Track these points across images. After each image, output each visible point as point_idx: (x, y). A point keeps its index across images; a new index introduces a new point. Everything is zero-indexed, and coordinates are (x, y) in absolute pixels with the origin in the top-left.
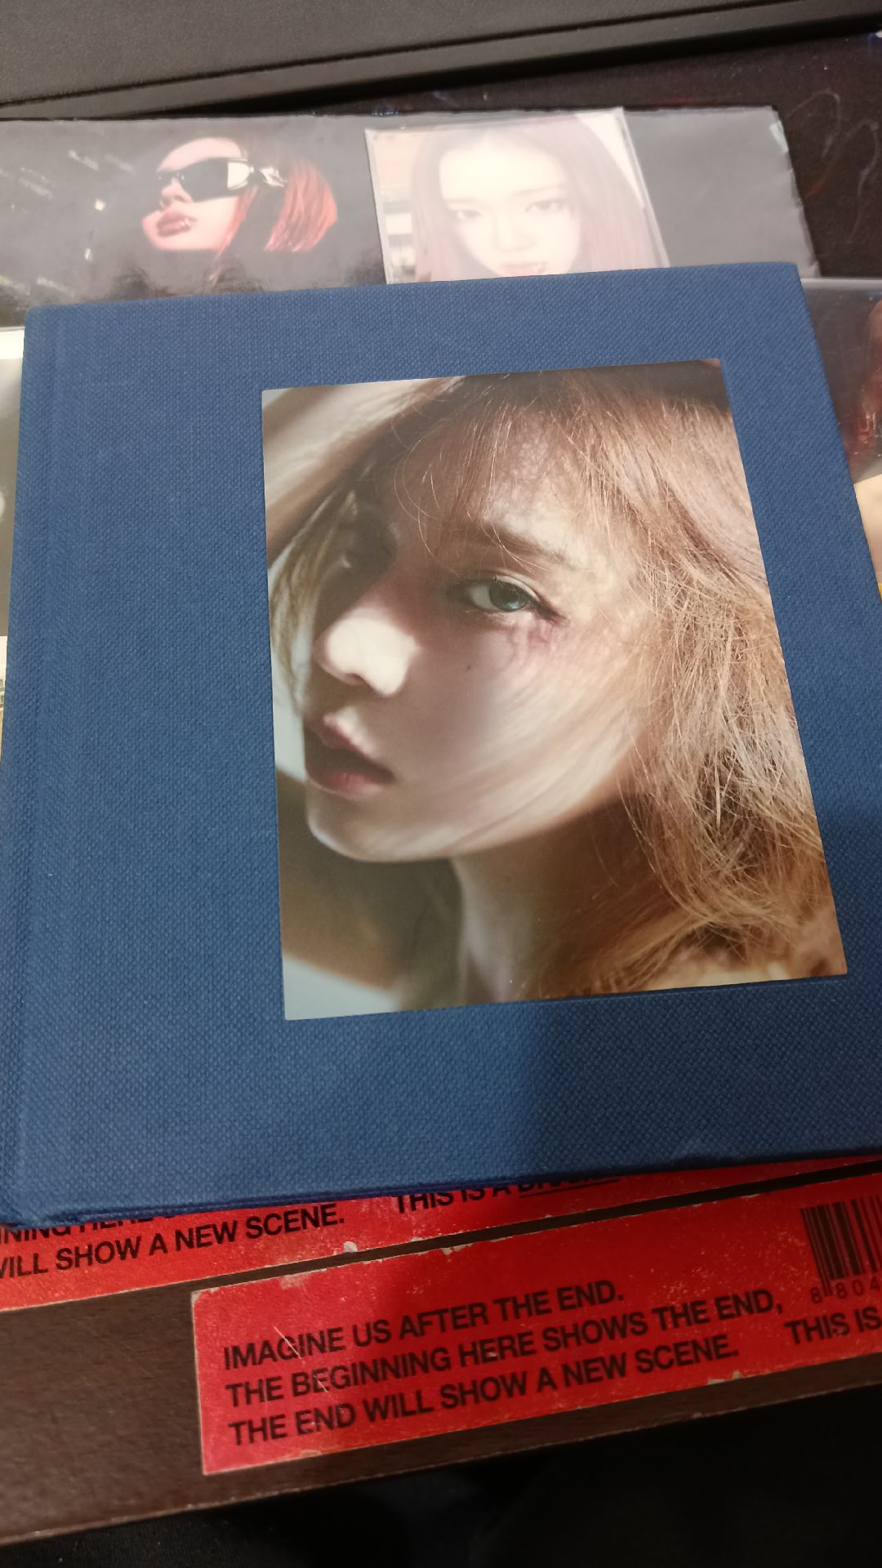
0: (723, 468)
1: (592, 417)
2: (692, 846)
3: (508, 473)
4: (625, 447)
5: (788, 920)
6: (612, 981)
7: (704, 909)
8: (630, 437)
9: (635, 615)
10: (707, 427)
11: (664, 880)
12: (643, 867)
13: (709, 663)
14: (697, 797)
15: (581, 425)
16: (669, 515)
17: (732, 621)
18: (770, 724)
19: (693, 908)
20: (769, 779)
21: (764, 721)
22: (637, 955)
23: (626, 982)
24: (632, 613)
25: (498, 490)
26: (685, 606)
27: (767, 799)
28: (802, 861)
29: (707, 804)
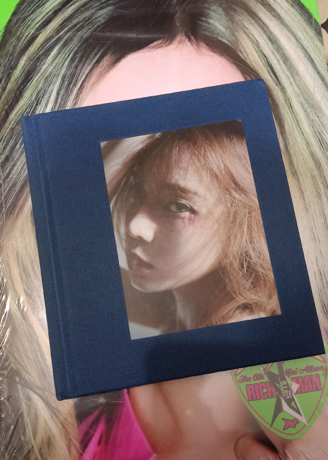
0: (243, 159)
1: (203, 143)
2: (238, 281)
3: (178, 165)
4: (213, 154)
5: (265, 300)
6: (218, 321)
7: (242, 298)
8: (215, 150)
9: (219, 210)
10: (238, 144)
11: (231, 291)
12: (225, 287)
13: (241, 225)
14: (239, 266)
15: (199, 146)
16: (228, 176)
17: (247, 210)
18: (259, 242)
19: (239, 298)
20: (259, 259)
21: (257, 241)
22: (224, 313)
23: (222, 321)
24: (218, 210)
25: (176, 172)
26: (233, 207)
27: (258, 265)
28: (269, 282)
29: (242, 268)
